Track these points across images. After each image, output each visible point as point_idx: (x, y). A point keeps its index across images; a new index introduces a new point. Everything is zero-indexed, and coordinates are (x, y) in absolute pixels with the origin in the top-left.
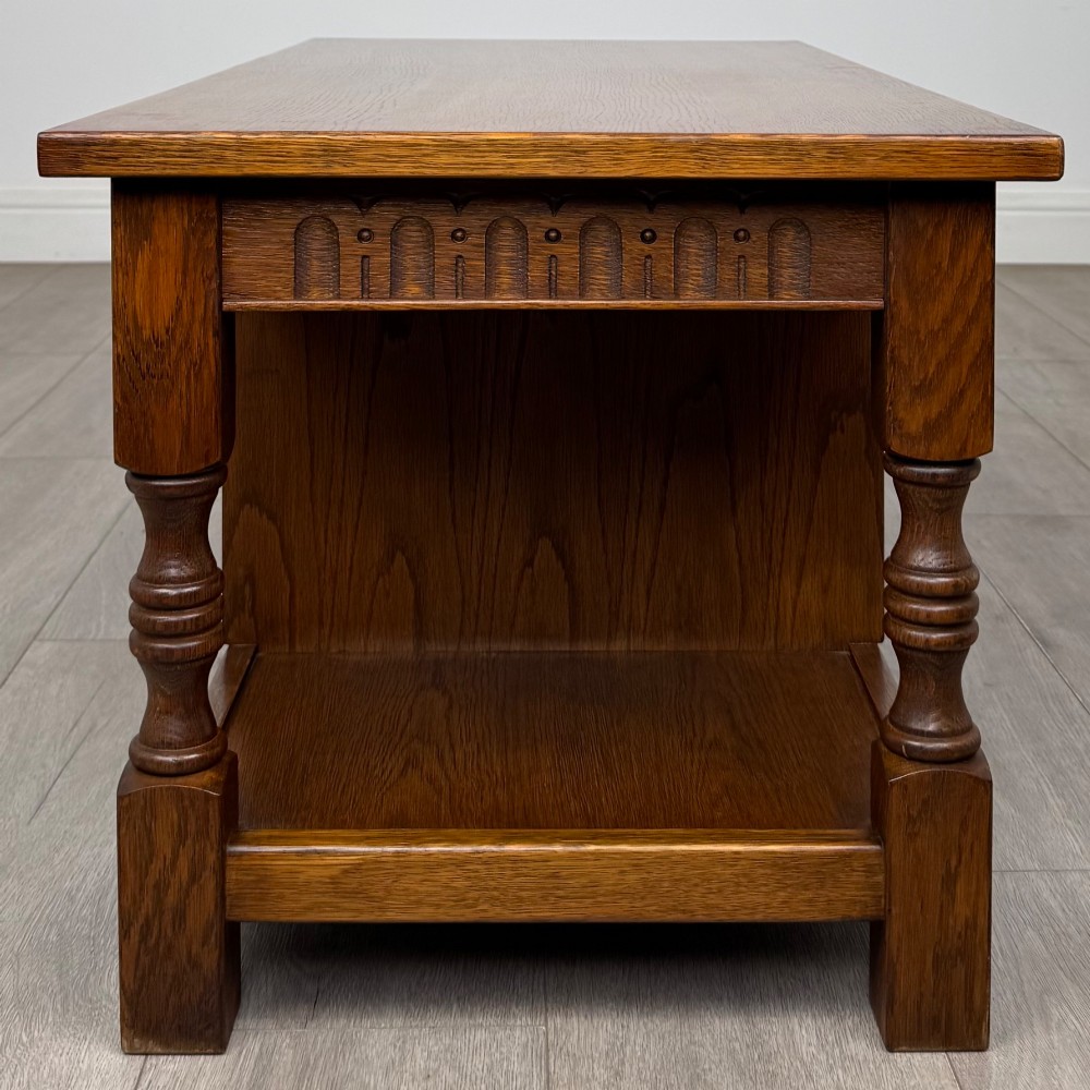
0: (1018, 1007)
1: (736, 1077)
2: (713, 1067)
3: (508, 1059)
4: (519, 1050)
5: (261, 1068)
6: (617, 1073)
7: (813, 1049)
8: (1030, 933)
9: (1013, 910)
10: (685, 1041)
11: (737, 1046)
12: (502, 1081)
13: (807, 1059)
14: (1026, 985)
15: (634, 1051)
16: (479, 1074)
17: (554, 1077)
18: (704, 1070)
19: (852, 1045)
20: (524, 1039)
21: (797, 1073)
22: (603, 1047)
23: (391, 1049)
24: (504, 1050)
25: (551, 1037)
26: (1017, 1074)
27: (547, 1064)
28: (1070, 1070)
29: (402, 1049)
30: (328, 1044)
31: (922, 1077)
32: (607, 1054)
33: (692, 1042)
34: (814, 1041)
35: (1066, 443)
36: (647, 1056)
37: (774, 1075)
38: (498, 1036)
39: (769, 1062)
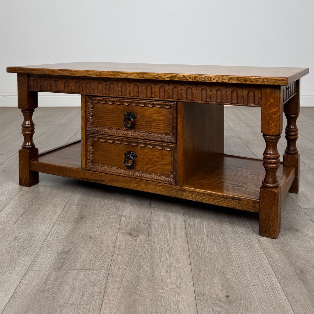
0: (209, 264)
1: (147, 280)
2: (142, 278)
3: (100, 276)
4: (103, 275)
5: (47, 278)
6: (122, 280)
7: (164, 274)
8: (215, 248)
9: (213, 243)
10: (138, 272)
11: (148, 273)
12: (97, 281)
13: (162, 276)
14: (212, 259)
15: (127, 275)
16: (93, 280)
17: (108, 281)
18: (140, 279)
19: (173, 273)
20: (104, 272)
21: (160, 279)
22: (120, 274)
23: (76, 275)
24: (99, 275)
25: (110, 272)
26: (206, 279)
27: (108, 278)
28: (217, 278)
29: (78, 274)
30: (63, 273)
31: (186, 280)
32: (121, 276)
33: (139, 273)
34: (165, 272)
35: (245, 143)
36: (129, 276)
37: (155, 280)
38: (99, 271)
39: (154, 277)
